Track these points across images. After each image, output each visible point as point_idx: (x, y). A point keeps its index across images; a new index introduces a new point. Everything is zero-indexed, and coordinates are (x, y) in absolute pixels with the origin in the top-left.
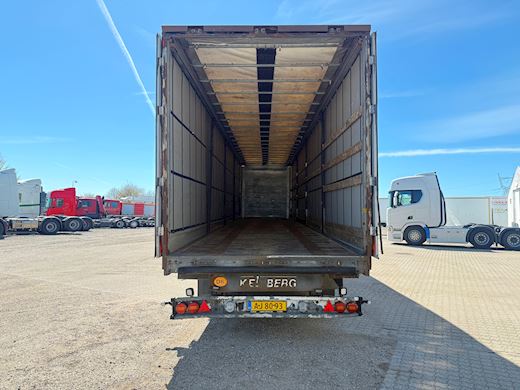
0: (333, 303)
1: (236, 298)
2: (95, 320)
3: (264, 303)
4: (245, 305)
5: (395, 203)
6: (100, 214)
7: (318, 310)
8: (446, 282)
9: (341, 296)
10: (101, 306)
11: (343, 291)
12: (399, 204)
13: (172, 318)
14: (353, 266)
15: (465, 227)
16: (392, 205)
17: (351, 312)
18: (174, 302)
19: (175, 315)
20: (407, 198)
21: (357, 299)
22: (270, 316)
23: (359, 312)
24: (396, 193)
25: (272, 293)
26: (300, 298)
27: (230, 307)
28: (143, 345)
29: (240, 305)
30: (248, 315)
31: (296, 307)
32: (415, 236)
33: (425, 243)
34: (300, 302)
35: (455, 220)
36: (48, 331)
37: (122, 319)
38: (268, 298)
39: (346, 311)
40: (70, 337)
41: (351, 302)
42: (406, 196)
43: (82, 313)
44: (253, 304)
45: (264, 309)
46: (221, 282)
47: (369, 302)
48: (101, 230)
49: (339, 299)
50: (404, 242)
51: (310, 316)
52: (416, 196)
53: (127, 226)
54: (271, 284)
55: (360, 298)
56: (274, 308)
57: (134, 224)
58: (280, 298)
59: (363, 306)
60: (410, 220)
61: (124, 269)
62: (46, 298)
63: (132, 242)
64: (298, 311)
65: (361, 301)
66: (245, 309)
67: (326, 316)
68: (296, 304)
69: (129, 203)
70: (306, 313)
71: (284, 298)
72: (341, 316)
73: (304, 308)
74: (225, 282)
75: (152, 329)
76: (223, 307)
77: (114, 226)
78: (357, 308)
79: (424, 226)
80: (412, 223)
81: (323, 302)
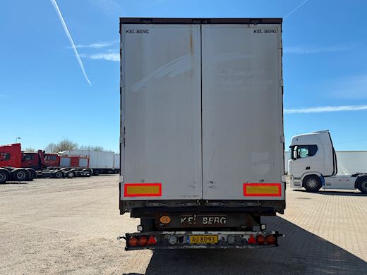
0: (255, 237)
1: (177, 233)
2: (60, 252)
3: (200, 237)
4: (184, 239)
5: (295, 156)
6: (41, 166)
7: (243, 242)
8: (341, 221)
9: (262, 230)
10: (61, 241)
11: (263, 227)
12: (299, 157)
13: (126, 249)
14: (271, 206)
15: (353, 176)
16: (293, 158)
17: (269, 243)
18: (128, 237)
19: (129, 247)
20: (305, 151)
21: (274, 233)
22: (205, 247)
23: (276, 244)
24: (296, 147)
25: (206, 229)
26: (229, 233)
27: (172, 240)
28: (103, 272)
29: (181, 239)
30: (187, 247)
31: (226, 240)
32: (312, 184)
33: (321, 189)
34: (229, 236)
35: (344, 170)
36: (24, 262)
37: (81, 252)
38: (203, 233)
39: (265, 243)
40: (43, 266)
41: (269, 235)
42: (304, 150)
43: (47, 248)
44: (191, 238)
45: (199, 241)
46: (165, 220)
47: (284, 236)
48: (43, 180)
49: (260, 233)
50: (303, 189)
51: (237, 247)
52: (312, 150)
53: (64, 176)
54: (206, 221)
55: (277, 232)
56: (208, 241)
57: (71, 175)
58: (213, 233)
59: (279, 238)
60: (308, 170)
61: (71, 212)
62: (14, 235)
63: (72, 189)
64: (227, 243)
65: (277, 235)
66: (184, 242)
67: (250, 247)
68: (225, 237)
69: (66, 156)
70: (234, 244)
71: (216, 233)
72: (262, 246)
73: (232, 241)
74: (169, 220)
75: (107, 260)
76: (167, 240)
77: (54, 176)
78: (273, 240)
79: (319, 175)
80: (310, 172)
81: (246, 236)
